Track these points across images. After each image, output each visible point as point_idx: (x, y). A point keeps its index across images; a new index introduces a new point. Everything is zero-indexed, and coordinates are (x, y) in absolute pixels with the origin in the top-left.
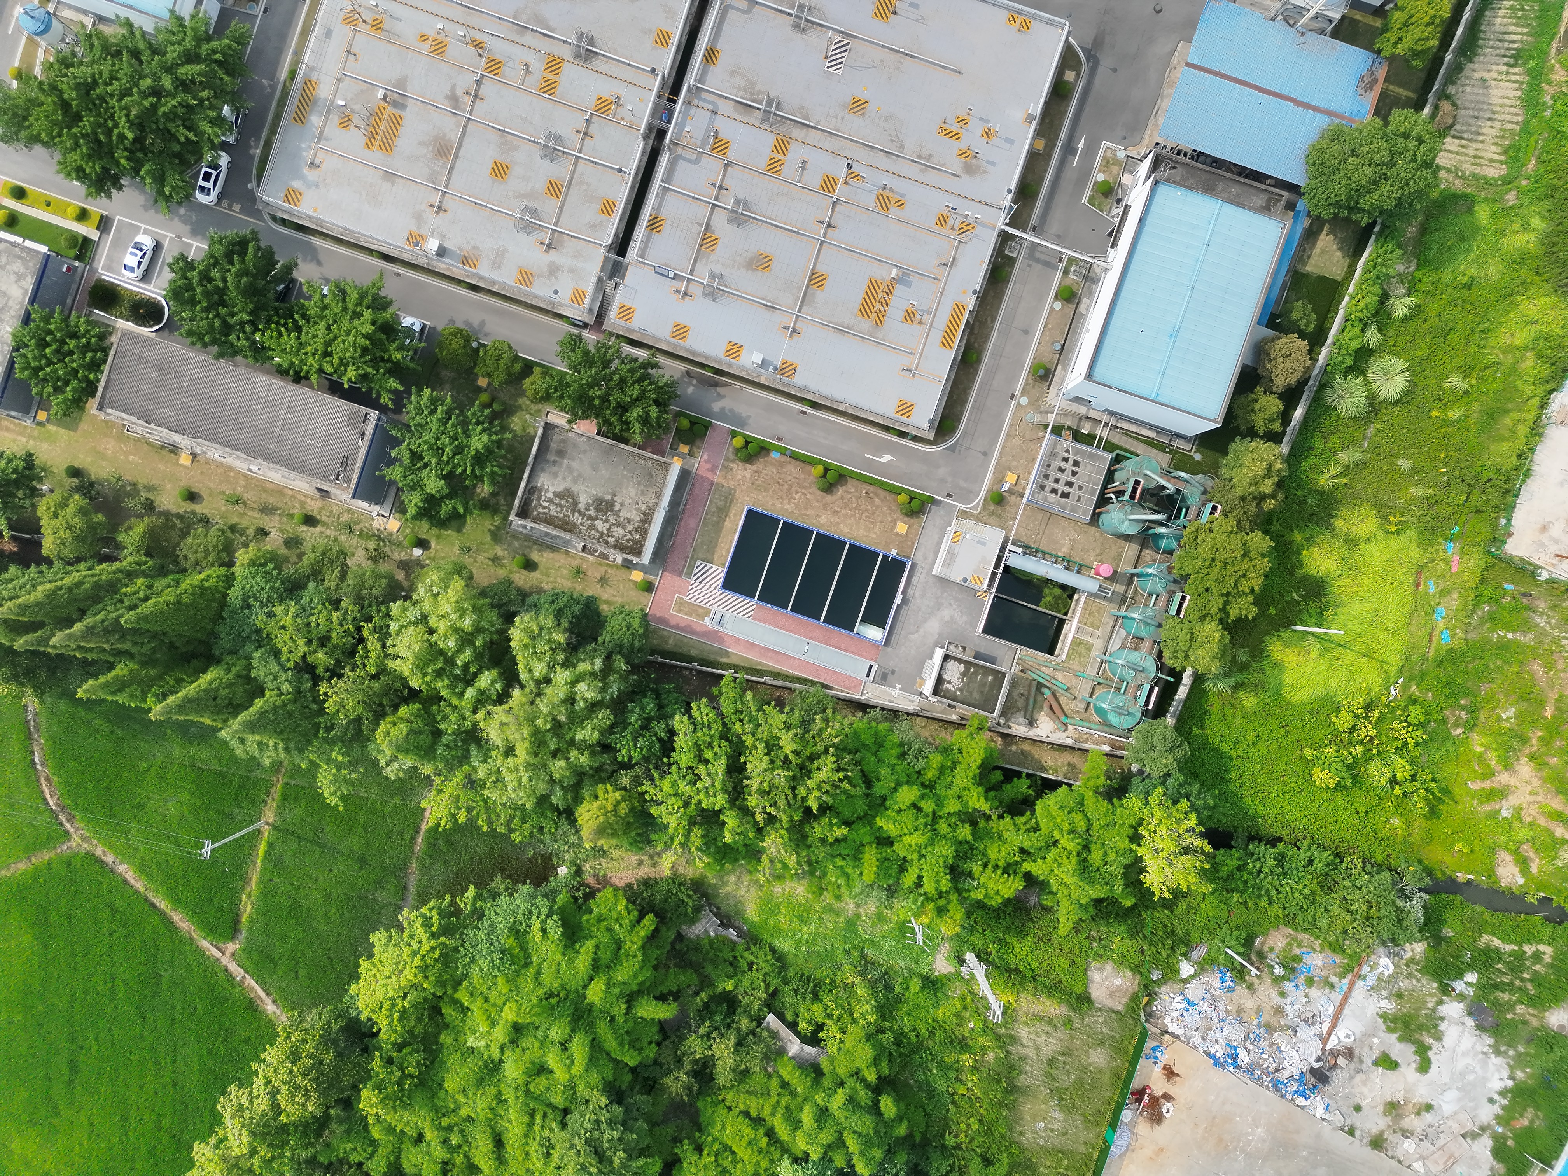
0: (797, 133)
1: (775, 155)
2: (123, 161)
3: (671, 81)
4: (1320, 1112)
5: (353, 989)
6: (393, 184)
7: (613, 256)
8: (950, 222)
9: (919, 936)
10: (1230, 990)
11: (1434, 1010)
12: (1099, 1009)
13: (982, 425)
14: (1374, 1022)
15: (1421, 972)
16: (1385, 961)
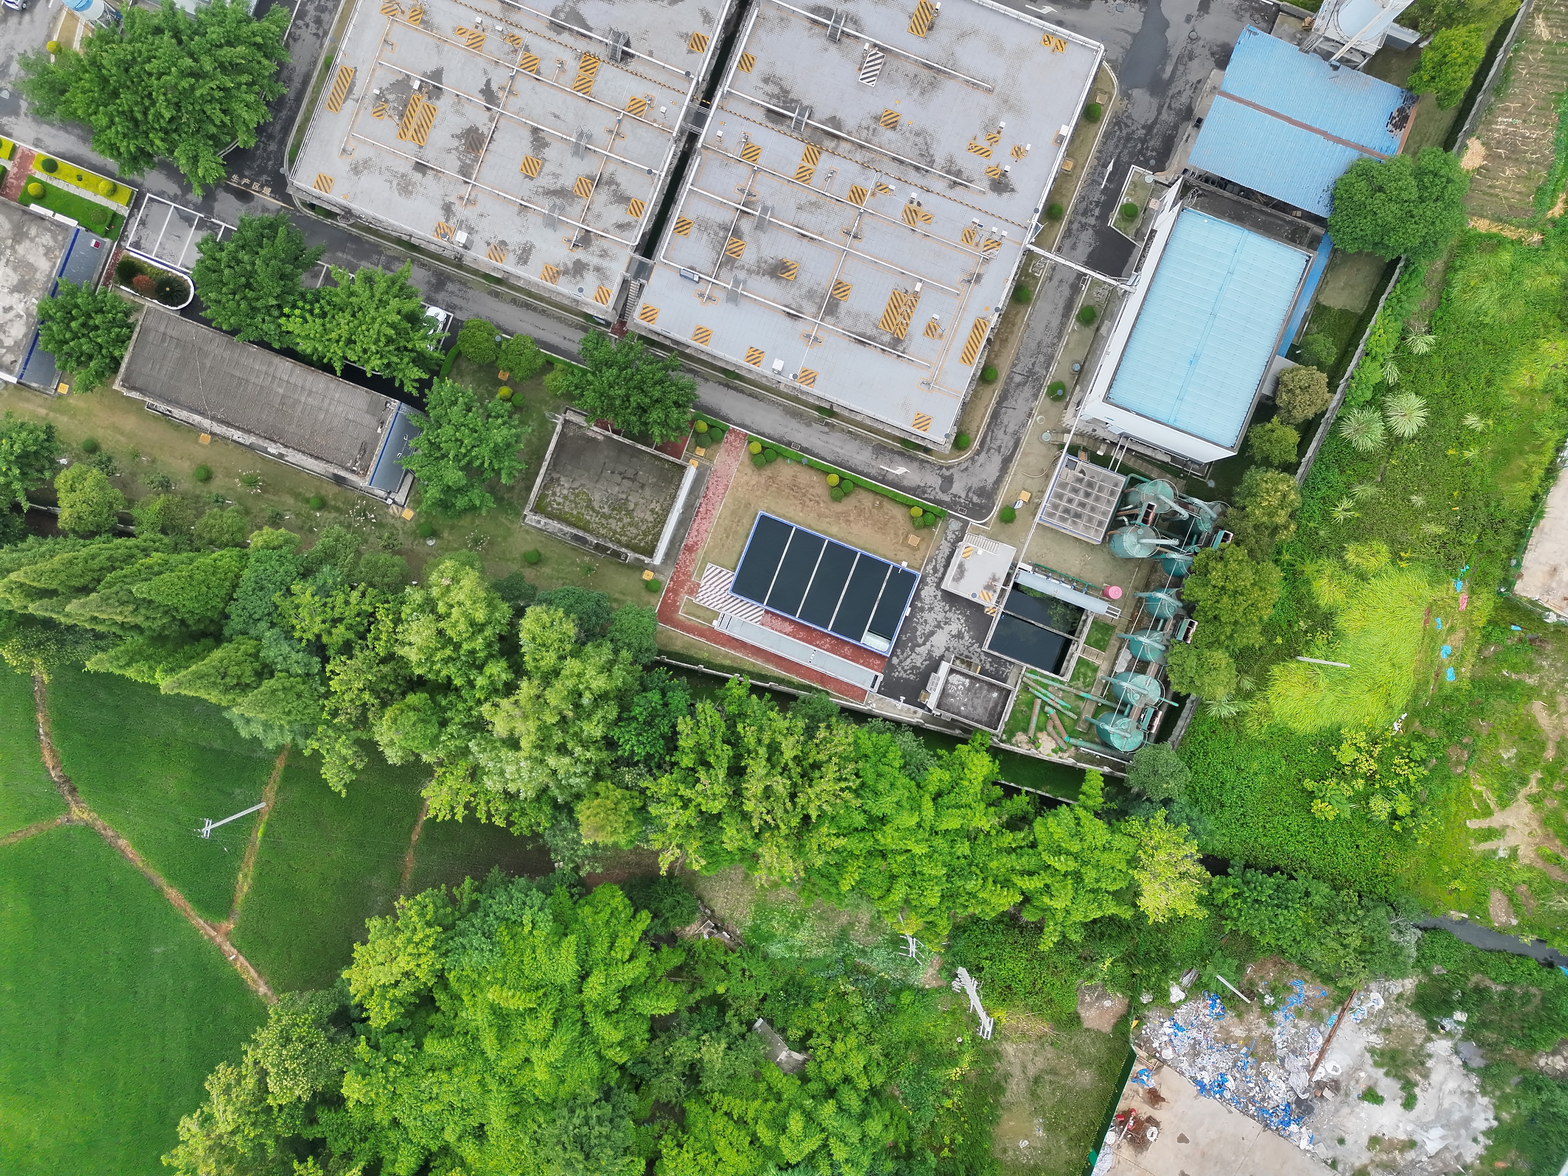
0: (830, 144)
1: (806, 164)
2: (158, 142)
3: (704, 87)
4: (1304, 1144)
5: (345, 975)
6: (424, 174)
7: (638, 257)
8: (976, 239)
9: (913, 949)
10: (1218, 1017)
11: (1422, 1046)
12: (1087, 1030)
13: (998, 443)
14: (1362, 1056)
15: (1410, 1007)
16: (1375, 995)
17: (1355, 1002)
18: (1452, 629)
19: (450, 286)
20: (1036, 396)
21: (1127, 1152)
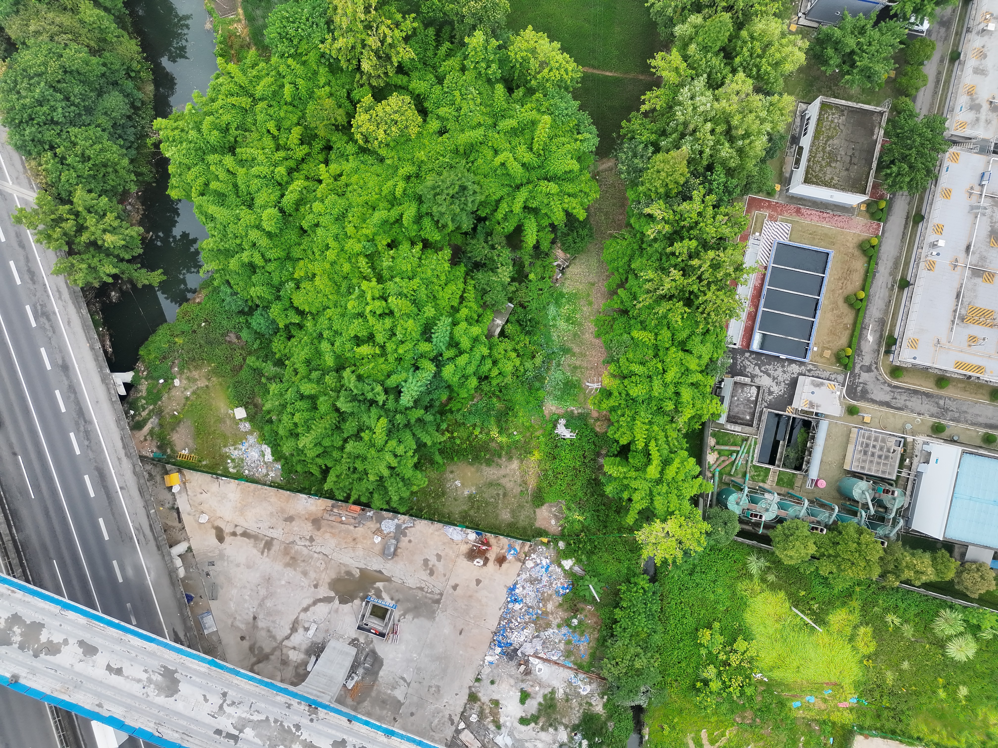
4: (488, 659)
5: (530, 27)
7: (993, 145)
10: (557, 592)
11: (561, 723)
12: (535, 512)
13: (898, 397)
14: (549, 686)
15: (584, 712)
16: (588, 688)
17: (581, 676)
18: (825, 701)
19: (943, 30)
20: (932, 416)
21: (465, 548)
